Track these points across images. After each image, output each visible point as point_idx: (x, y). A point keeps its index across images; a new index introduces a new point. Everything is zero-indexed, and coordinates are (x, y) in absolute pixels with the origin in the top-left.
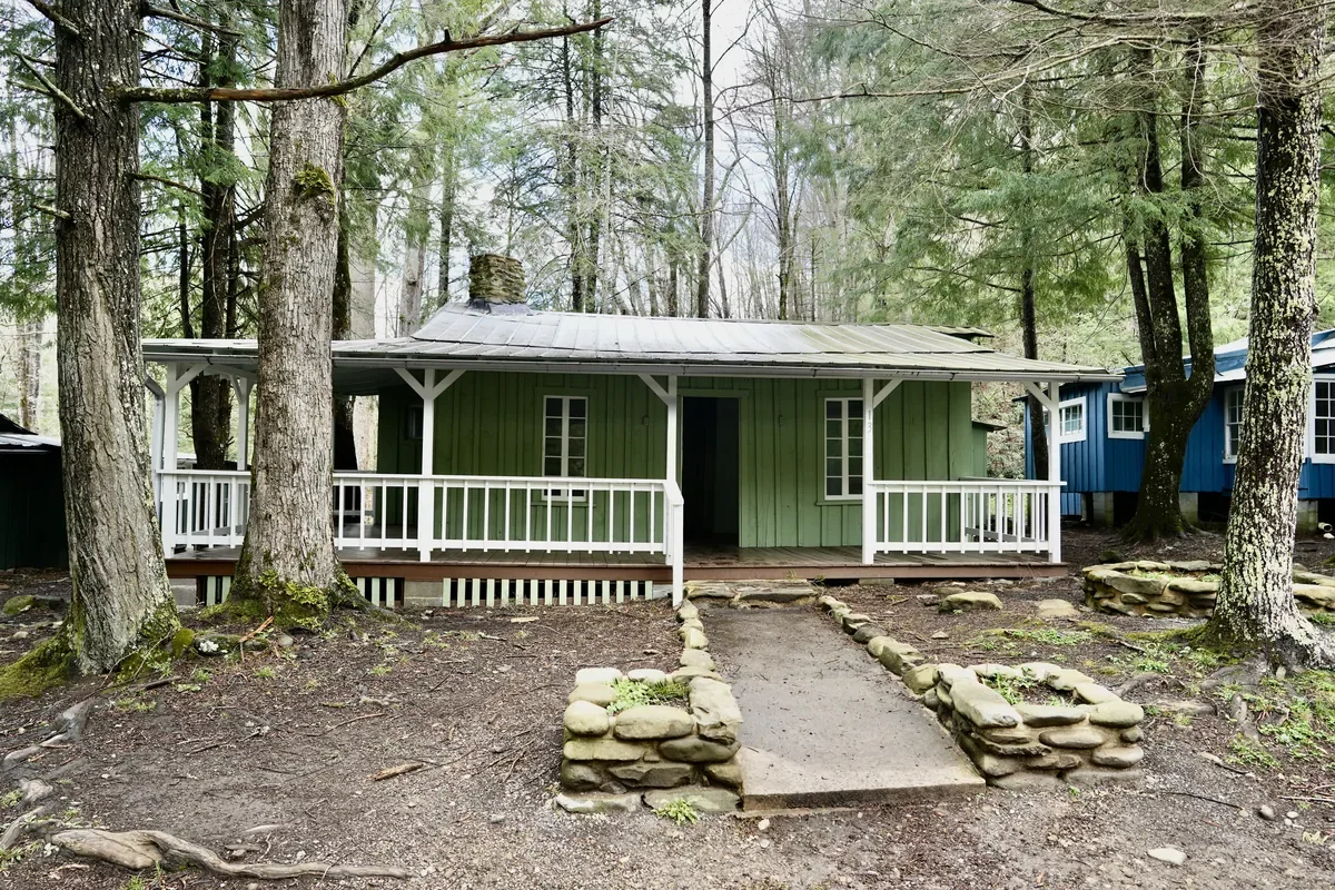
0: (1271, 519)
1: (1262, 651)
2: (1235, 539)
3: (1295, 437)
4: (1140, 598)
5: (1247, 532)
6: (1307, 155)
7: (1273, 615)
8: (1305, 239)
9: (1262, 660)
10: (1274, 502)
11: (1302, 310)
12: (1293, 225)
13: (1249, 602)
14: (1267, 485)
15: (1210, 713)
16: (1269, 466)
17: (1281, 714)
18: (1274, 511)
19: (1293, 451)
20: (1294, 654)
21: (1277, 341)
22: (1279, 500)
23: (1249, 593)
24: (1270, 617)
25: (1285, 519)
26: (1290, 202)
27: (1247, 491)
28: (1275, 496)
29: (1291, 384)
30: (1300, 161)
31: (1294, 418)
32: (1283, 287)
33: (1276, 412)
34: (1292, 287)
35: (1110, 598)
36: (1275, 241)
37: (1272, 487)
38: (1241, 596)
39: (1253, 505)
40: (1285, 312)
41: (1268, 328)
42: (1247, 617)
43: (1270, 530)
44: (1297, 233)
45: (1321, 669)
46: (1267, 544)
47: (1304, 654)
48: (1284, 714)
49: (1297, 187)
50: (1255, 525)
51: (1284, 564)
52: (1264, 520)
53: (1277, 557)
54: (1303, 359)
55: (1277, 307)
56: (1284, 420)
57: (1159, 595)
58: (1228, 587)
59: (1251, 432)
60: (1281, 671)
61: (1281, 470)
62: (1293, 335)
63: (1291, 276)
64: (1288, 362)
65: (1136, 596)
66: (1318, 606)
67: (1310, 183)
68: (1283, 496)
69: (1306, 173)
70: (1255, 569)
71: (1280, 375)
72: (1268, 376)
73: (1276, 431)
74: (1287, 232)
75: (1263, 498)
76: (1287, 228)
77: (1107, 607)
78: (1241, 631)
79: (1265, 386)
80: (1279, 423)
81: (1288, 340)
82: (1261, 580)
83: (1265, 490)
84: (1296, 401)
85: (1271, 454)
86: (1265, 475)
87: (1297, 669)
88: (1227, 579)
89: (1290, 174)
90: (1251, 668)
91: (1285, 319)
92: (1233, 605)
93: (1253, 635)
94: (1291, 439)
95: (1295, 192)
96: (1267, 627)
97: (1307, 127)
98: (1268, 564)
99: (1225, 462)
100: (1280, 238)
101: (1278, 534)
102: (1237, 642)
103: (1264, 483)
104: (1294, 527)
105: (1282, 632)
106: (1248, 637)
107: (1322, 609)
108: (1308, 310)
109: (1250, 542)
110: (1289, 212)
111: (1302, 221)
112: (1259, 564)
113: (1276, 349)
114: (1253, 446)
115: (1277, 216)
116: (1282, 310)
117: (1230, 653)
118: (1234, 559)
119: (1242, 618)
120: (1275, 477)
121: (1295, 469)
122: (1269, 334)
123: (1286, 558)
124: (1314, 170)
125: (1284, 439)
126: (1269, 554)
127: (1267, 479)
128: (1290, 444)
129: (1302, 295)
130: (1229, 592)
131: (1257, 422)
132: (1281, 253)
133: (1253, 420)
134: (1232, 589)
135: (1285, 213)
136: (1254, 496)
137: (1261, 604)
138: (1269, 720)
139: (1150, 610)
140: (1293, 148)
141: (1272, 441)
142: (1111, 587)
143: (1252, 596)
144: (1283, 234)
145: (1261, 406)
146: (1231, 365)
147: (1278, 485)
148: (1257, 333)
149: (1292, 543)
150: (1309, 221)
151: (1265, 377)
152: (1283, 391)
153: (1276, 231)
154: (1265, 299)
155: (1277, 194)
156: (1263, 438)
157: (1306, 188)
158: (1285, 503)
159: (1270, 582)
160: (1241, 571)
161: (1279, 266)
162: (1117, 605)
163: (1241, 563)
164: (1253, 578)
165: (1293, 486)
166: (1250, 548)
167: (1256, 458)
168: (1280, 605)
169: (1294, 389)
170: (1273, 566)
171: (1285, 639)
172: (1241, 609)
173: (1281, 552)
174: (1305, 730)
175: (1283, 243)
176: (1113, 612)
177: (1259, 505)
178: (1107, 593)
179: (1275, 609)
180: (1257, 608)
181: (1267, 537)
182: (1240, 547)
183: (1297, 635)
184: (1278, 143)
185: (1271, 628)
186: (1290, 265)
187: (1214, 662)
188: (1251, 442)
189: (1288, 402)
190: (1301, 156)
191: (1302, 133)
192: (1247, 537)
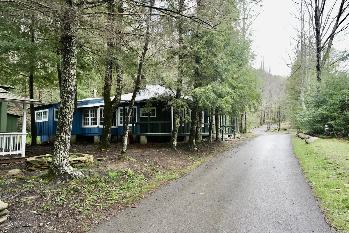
0: (64, 142)
1: (59, 177)
2: (55, 148)
3: (70, 121)
4: (39, 166)
5: (58, 146)
6: (73, 52)
7: (63, 167)
8: (73, 72)
9: (59, 180)
10: (64, 138)
11: (72, 90)
12: (70, 68)
13: (58, 165)
14: (63, 134)
15: (40, 198)
16: (63, 129)
17: (59, 194)
18: (64, 140)
19: (69, 125)
20: (68, 176)
21: (66, 97)
22: (66, 137)
23: (57, 162)
24: (62, 168)
25: (67, 142)
26: (70, 62)
27: (58, 135)
28: (65, 136)
29: (69, 108)
30: (72, 53)
31: (69, 117)
32: (68, 83)
33: (65, 115)
34: (70, 84)
35: (31, 167)
36: (66, 71)
37: (64, 134)
38: (56, 163)
39: (59, 139)
40: (68, 90)
41: (64, 93)
42: (57, 168)
43: (63, 145)
44: (71, 70)
45: (74, 179)
46: (62, 149)
47: (70, 176)
48: (60, 193)
49: (71, 59)
50: (60, 144)
51: (67, 154)
52: (62, 143)
53: (65, 152)
54: (72, 102)
55: (66, 88)
56: (67, 117)
57: (44, 164)
58: (53, 161)
59: (60, 120)
60: (64, 182)
61: (66, 130)
62: (70, 96)
63: (69, 81)
64: (68, 102)
65: (38, 165)
66: (82, 162)
67: (74, 59)
68: (67, 136)
69: (73, 56)
70: (59, 156)
71: (66, 105)
72: (64, 105)
73: (65, 120)
74: (69, 70)
75: (62, 137)
76: (69, 69)
77: (30, 169)
78: (55, 173)
79: (63, 108)
80: (66, 118)
81: (68, 97)
82: (60, 159)
83: (62, 135)
84: (70, 112)
85: (64, 126)
86: (62, 131)
87: (68, 180)
88: (53, 159)
89: (70, 55)
90: (56, 182)
91: (68, 91)
92: (54, 166)
93: (58, 173)
94: (69, 122)
95: (71, 60)
96: (61, 171)
97: (74, 45)
98: (62, 154)
99: (82, 127)
100: (67, 71)
101: (65, 146)
102: (54, 176)
103: (62, 133)
104: (69, 144)
105: (65, 171)
106: (57, 174)
107: (83, 163)
108: (73, 90)
109: (59, 149)
110: (69, 64)
111: (72, 68)
112: (60, 154)
113: (66, 99)
114: (60, 124)
115: (67, 65)
116: (67, 89)
117: (52, 179)
118: (55, 153)
119: (56, 169)
120: (65, 132)
121: (70, 129)
122: (64, 95)
123: (67, 152)
124: (75, 56)
125: (67, 122)
126: (63, 152)
127: (63, 132)
128: (68, 123)
129: (72, 86)
130: (53, 162)
131: (61, 117)
132: (67, 75)
133: (60, 117)
134: (54, 161)
135: (69, 65)
136: (60, 137)
137: (60, 165)
138: (56, 196)
139: (42, 169)
140: (71, 49)
141: (64, 122)
142: (31, 163)
143: (58, 163)
144: (68, 70)
145: (62, 113)
146: (85, 104)
147: (65, 134)
148: (62, 94)
149: (69, 148)
150: (74, 68)
151: (63, 106)
152: (67, 110)
153: (66, 69)
154: (64, 86)
155: (67, 59)
156: (62, 121)
157: (73, 60)
158: (67, 138)
159: (63, 159)
160: (56, 156)
161: (67, 78)
162: (33, 168)
163: (56, 154)
164: (59, 158)
165: (69, 134)
166: (58, 150)
167: (61, 127)
168: (65, 164)
169: (70, 109)
170: (63, 154)
171: (66, 173)
172: (55, 167)
173: (66, 151)
174: (64, 197)
175: (68, 72)
176: (31, 170)
177: (61, 139)
178: (30, 165)
179: (64, 166)
180: (59, 166)
181: (62, 147)
182: (56, 150)
183: (69, 172)
184: (67, 47)
185: (62, 170)
186: (69, 78)
187: (47, 182)
188: (60, 122)
189: (68, 112)
190: (72, 51)
191: (72, 46)
192: (58, 147)
